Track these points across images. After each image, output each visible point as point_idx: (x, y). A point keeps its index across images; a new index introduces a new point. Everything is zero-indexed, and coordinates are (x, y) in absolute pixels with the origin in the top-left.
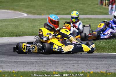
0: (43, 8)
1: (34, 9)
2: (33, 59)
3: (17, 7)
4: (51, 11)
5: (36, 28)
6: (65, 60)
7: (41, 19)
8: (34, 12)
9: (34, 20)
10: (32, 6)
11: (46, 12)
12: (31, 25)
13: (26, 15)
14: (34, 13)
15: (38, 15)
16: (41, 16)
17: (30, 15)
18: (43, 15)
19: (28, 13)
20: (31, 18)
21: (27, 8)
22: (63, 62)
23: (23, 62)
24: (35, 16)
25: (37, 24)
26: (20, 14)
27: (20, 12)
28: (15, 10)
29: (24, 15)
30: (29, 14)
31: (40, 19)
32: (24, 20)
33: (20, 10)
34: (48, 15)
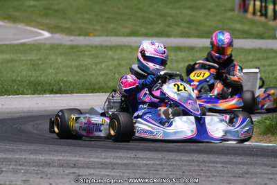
0: (86, 16)
1: (64, 19)
3: (17, 14)
4: (112, 26)
7: (92, 47)
10: (57, 11)
11: (98, 27)
13: (46, 34)
14: (69, 31)
15: (79, 35)
16: (87, 38)
18: (94, 36)
19: (53, 29)
21: (46, 15)
24: (72, 38)
26: (31, 31)
30: (56, 33)
31: (87, 46)
33: (29, 22)
34: (107, 36)
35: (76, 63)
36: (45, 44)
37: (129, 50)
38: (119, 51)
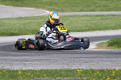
0: (66, 5)
1: (57, 6)
3: (39, 5)
4: (74, 8)
6: (89, 58)
7: (64, 16)
8: (57, 10)
10: (54, 3)
11: (69, 9)
15: (61, 12)
16: (64, 13)
18: (66, 12)
19: (51, 10)
21: (50, 5)
22: (87, 60)
27: (43, 9)
28: (38, 8)
29: (46, 12)
31: (63, 16)
32: (47, 18)
33: (43, 8)
34: (71, 12)
36: (46, 16)
37: (78, 17)
38: (74, 17)
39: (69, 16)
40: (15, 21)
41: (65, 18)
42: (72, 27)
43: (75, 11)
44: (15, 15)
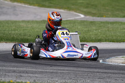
0: (107, 8)
1: (95, 9)
2: (67, 70)
3: (73, 6)
4: (117, 13)
5: (91, 33)
6: (108, 73)
7: (102, 22)
8: (93, 14)
9: (92, 23)
10: (93, 5)
11: (110, 13)
12: (85, 29)
13: (82, 16)
15: (98, 17)
16: (102, 18)
17: (88, 17)
18: (106, 17)
19: (86, 14)
20: (88, 20)
21: (87, 7)
22: (105, 75)
23: (52, 72)
24: (94, 18)
25: (94, 28)
27: (76, 12)
28: (70, 10)
29: (80, 16)
30: (88, 15)
31: (100, 22)
32: (78, 23)
33: (77, 10)
34: (112, 17)
35: (87, 29)
36: (78, 20)
37: (120, 24)
38: (115, 25)
39: (108, 23)
40: (35, 25)
41: (102, 24)
42: (106, 36)
43: (117, 17)
44: (39, 17)
